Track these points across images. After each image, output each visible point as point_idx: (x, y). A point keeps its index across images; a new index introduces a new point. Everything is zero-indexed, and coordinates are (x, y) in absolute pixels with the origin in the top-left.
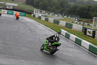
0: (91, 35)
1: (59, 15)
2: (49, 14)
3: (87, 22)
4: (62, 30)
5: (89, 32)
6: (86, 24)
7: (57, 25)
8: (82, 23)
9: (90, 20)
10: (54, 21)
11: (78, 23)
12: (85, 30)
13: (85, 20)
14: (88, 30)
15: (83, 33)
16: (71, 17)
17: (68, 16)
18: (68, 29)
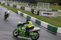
0: (37, 14)
1: (16, 2)
2: (10, 1)
3: (34, 6)
4: (19, 11)
5: (35, 12)
6: (34, 7)
7: (15, 8)
8: (31, 6)
9: (36, 4)
10: (13, 5)
11: (29, 6)
12: (33, 11)
13: (33, 4)
14: (35, 11)
15: (32, 13)
16: (24, 3)
17: (22, 2)
18: (22, 10)
